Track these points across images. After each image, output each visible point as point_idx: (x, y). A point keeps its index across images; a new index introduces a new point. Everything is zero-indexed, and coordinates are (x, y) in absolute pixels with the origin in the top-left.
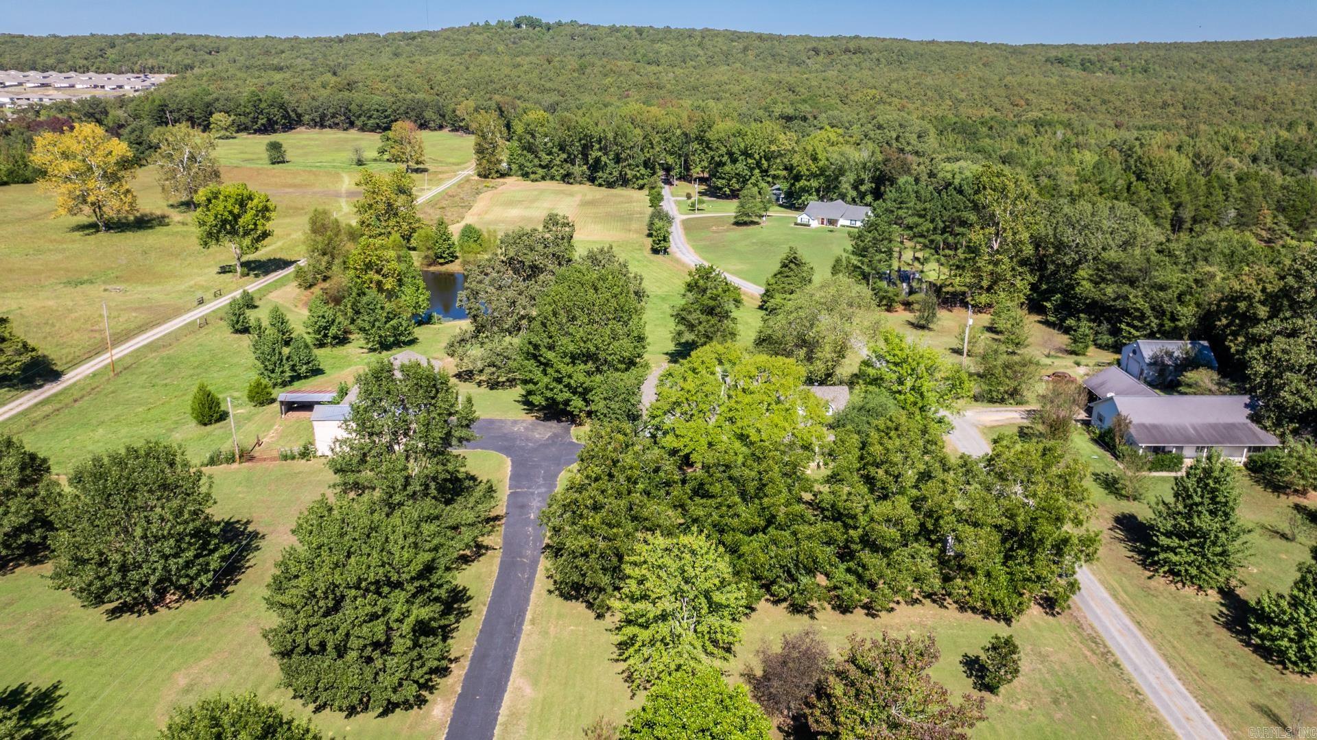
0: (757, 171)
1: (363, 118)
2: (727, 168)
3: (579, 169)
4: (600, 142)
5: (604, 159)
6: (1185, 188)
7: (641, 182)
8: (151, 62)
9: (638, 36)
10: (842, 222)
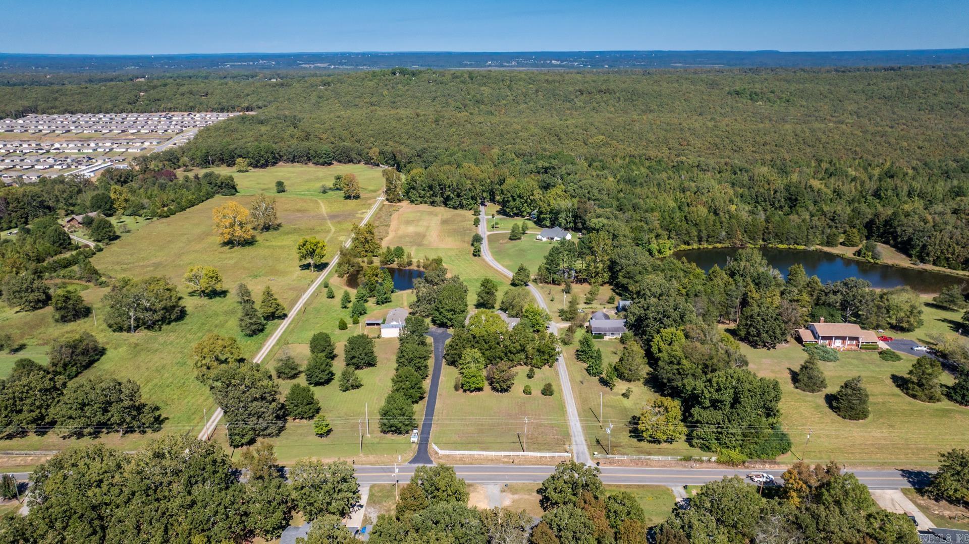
0: (525, 205)
1: (317, 158)
2: (511, 203)
3: (438, 199)
4: (449, 187)
5: (452, 195)
6: (703, 223)
7: (470, 207)
8: (169, 105)
9: (470, 81)
10: (556, 238)
